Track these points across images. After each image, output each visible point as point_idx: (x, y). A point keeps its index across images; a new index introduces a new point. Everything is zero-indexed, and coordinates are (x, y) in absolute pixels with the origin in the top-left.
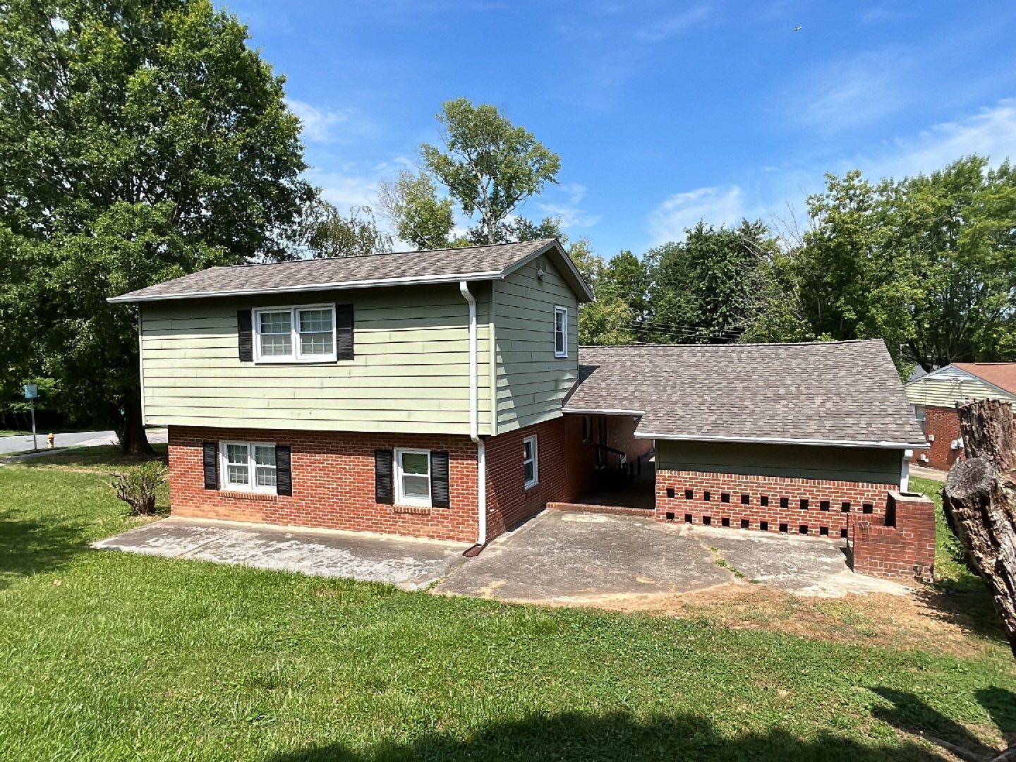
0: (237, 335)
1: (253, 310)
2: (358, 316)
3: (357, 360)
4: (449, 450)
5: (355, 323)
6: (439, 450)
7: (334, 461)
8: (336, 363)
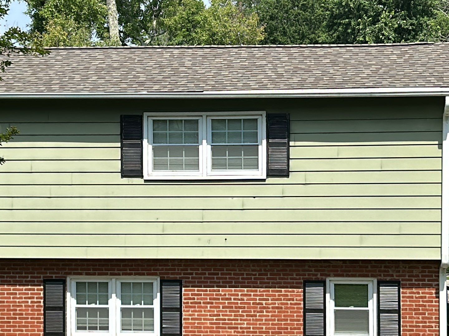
0: (119, 145)
1: (146, 114)
2: (295, 127)
3: (293, 178)
4: (400, 279)
5: (292, 136)
6: (388, 279)
7: (246, 295)
8: (264, 180)
